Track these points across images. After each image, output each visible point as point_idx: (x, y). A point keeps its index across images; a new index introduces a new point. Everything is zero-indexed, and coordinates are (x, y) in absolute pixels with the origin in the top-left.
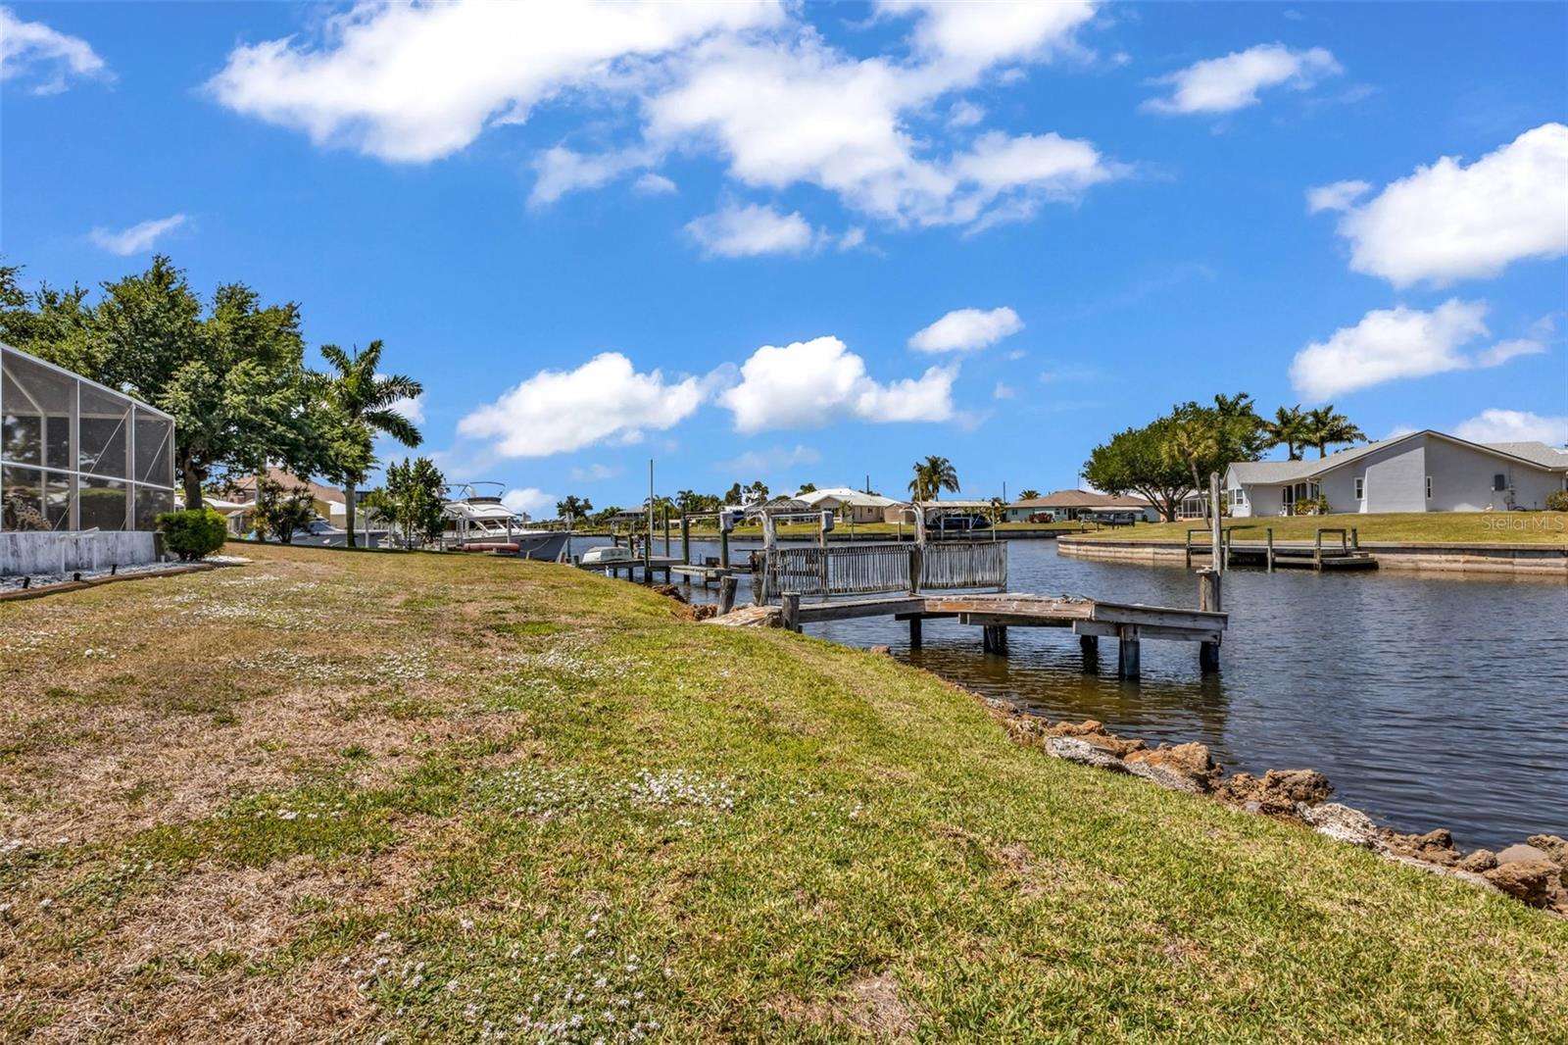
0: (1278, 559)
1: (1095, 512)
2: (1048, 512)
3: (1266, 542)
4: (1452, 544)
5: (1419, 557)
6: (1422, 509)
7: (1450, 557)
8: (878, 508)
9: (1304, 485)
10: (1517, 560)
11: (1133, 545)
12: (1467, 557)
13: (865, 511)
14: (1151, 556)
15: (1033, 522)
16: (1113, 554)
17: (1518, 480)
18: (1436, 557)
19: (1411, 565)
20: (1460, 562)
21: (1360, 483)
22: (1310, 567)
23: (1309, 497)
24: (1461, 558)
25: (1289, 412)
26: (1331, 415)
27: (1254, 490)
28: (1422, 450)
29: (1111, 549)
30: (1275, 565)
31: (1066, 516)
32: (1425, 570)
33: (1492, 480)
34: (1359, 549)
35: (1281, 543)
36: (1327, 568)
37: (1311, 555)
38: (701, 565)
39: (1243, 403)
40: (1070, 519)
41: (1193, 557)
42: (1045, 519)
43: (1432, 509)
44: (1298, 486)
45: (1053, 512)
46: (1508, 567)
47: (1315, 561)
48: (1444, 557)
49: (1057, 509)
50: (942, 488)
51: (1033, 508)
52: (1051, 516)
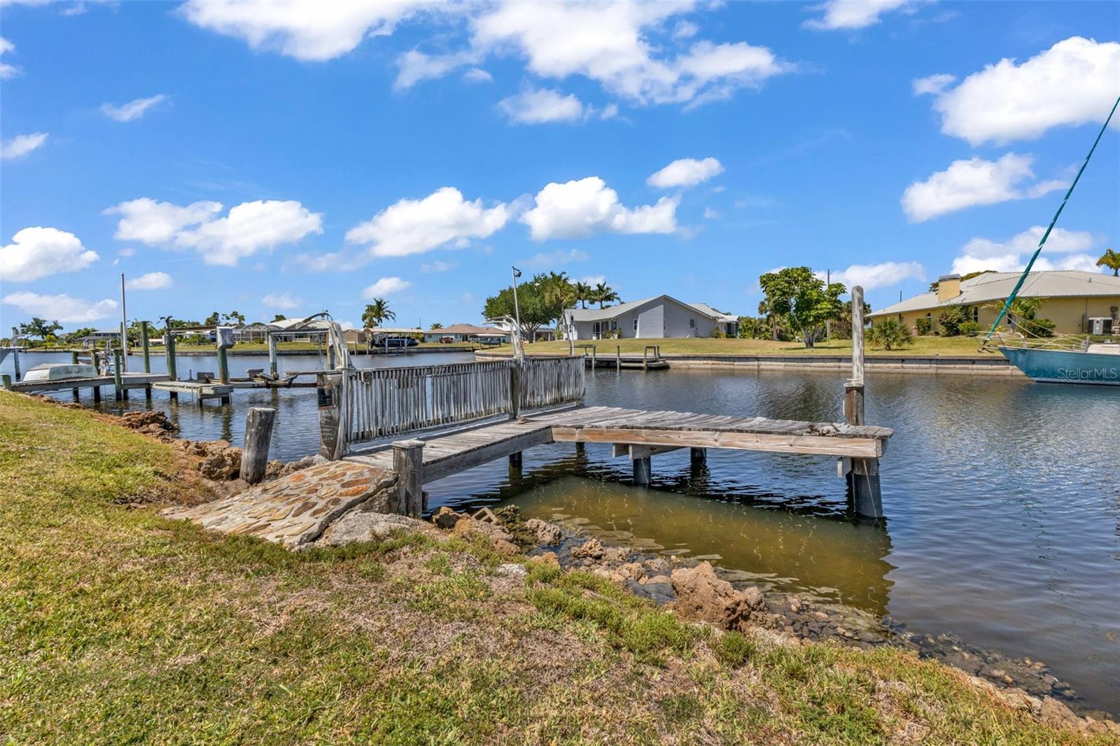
0: (623, 364)
1: (480, 337)
2: (450, 337)
3: (616, 354)
4: (706, 354)
5: (690, 362)
6: (662, 336)
7: (705, 361)
9: (607, 323)
10: (736, 363)
12: (713, 362)
15: (441, 342)
17: (700, 323)
18: (698, 361)
19: (686, 366)
20: (709, 364)
21: (636, 322)
22: (641, 368)
23: (610, 329)
24: (710, 362)
25: (582, 284)
26: (605, 287)
27: (580, 326)
28: (662, 306)
30: (622, 368)
31: (461, 339)
32: (693, 369)
33: (689, 323)
34: (661, 358)
35: (623, 355)
36: (650, 369)
37: (641, 361)
40: (463, 340)
42: (448, 341)
43: (666, 336)
44: (603, 323)
45: (453, 337)
46: (732, 367)
47: (643, 365)
48: (702, 361)
49: (456, 335)
51: (441, 334)
52: (452, 339)
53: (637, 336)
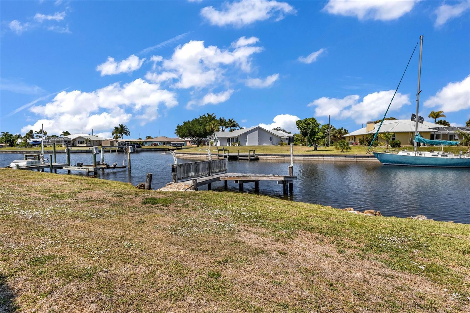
0: (240, 158)
1: (172, 143)
2: (157, 143)
3: (237, 153)
4: (274, 154)
5: (267, 157)
6: (257, 145)
7: (273, 157)
8: (99, 141)
9: (234, 138)
10: (285, 157)
11: (201, 154)
12: (276, 157)
13: (95, 142)
14: (206, 157)
15: (152, 146)
16: (194, 157)
17: (274, 139)
18: (271, 157)
19: (266, 159)
20: (275, 158)
21: (246, 138)
22: (247, 160)
23: (235, 141)
24: (275, 157)
25: (222, 119)
26: (233, 120)
27: (221, 139)
28: (258, 131)
29: (194, 155)
30: (240, 159)
31: (162, 144)
32: (268, 160)
33: (269, 139)
34: (256, 155)
35: (240, 154)
36: (251, 160)
37: (247, 157)
38: (75, 166)
39: (213, 116)
40: (163, 145)
41: (219, 157)
42: (156, 145)
43: (259, 145)
44: (231, 138)
45: (158, 143)
46: (284, 159)
47: (248, 158)
48: (272, 157)
49: (159, 142)
50: (124, 135)
51: (152, 142)
52: (158, 144)
53: (247, 145)
